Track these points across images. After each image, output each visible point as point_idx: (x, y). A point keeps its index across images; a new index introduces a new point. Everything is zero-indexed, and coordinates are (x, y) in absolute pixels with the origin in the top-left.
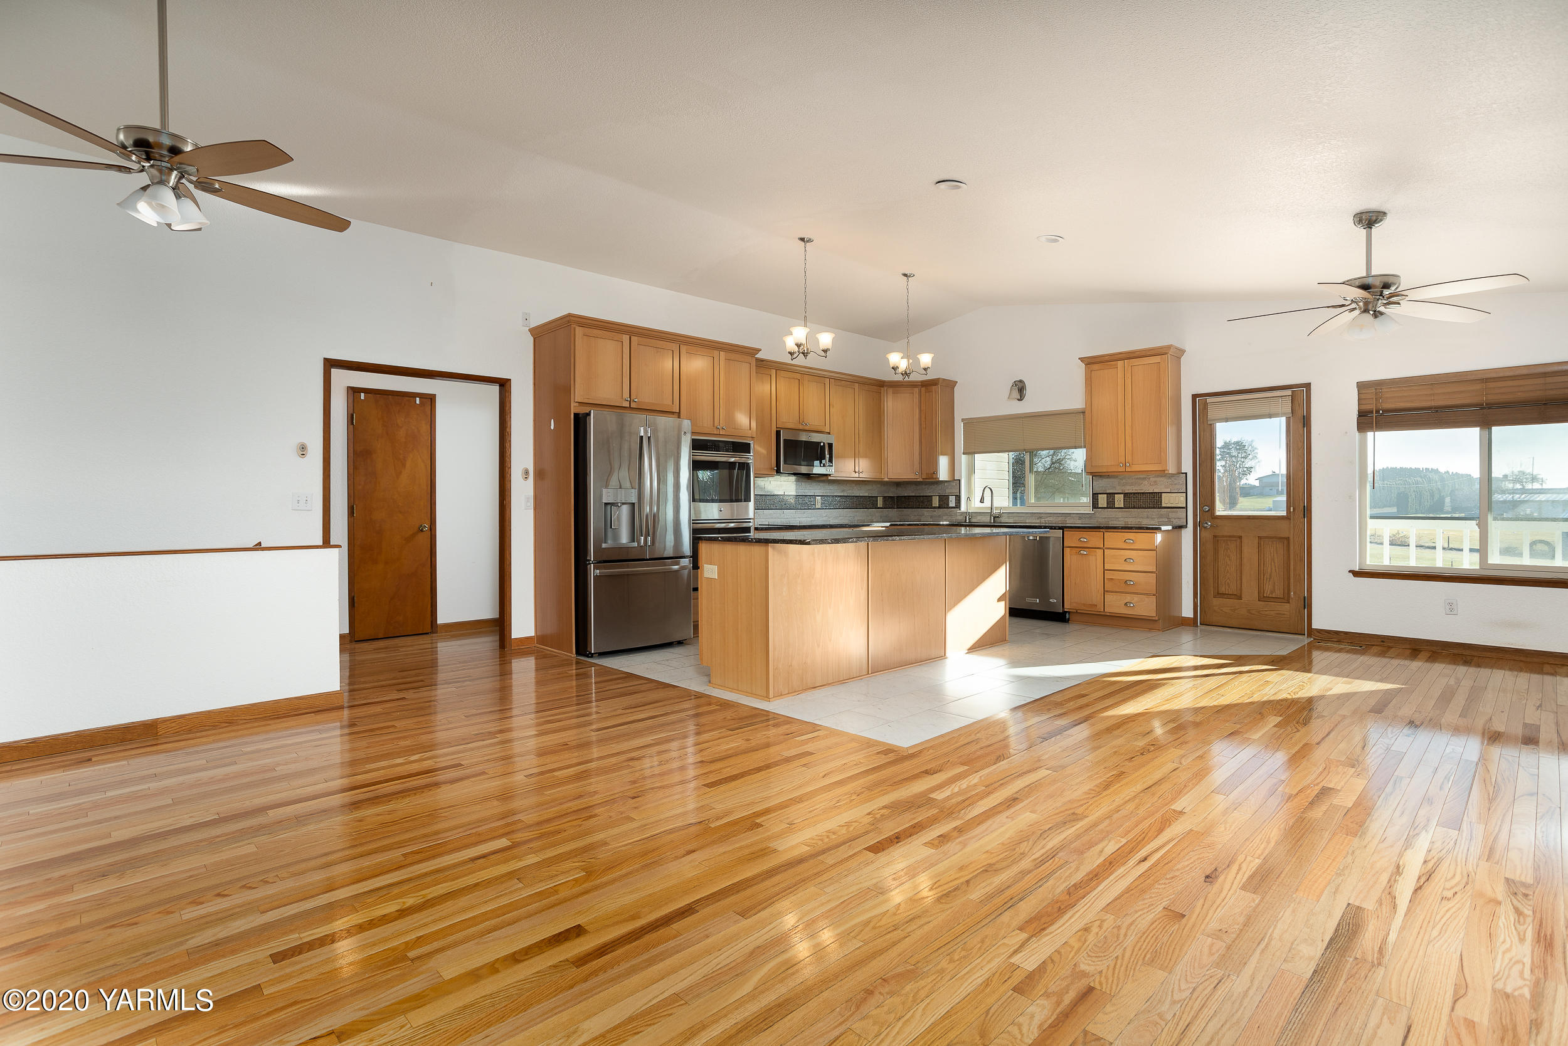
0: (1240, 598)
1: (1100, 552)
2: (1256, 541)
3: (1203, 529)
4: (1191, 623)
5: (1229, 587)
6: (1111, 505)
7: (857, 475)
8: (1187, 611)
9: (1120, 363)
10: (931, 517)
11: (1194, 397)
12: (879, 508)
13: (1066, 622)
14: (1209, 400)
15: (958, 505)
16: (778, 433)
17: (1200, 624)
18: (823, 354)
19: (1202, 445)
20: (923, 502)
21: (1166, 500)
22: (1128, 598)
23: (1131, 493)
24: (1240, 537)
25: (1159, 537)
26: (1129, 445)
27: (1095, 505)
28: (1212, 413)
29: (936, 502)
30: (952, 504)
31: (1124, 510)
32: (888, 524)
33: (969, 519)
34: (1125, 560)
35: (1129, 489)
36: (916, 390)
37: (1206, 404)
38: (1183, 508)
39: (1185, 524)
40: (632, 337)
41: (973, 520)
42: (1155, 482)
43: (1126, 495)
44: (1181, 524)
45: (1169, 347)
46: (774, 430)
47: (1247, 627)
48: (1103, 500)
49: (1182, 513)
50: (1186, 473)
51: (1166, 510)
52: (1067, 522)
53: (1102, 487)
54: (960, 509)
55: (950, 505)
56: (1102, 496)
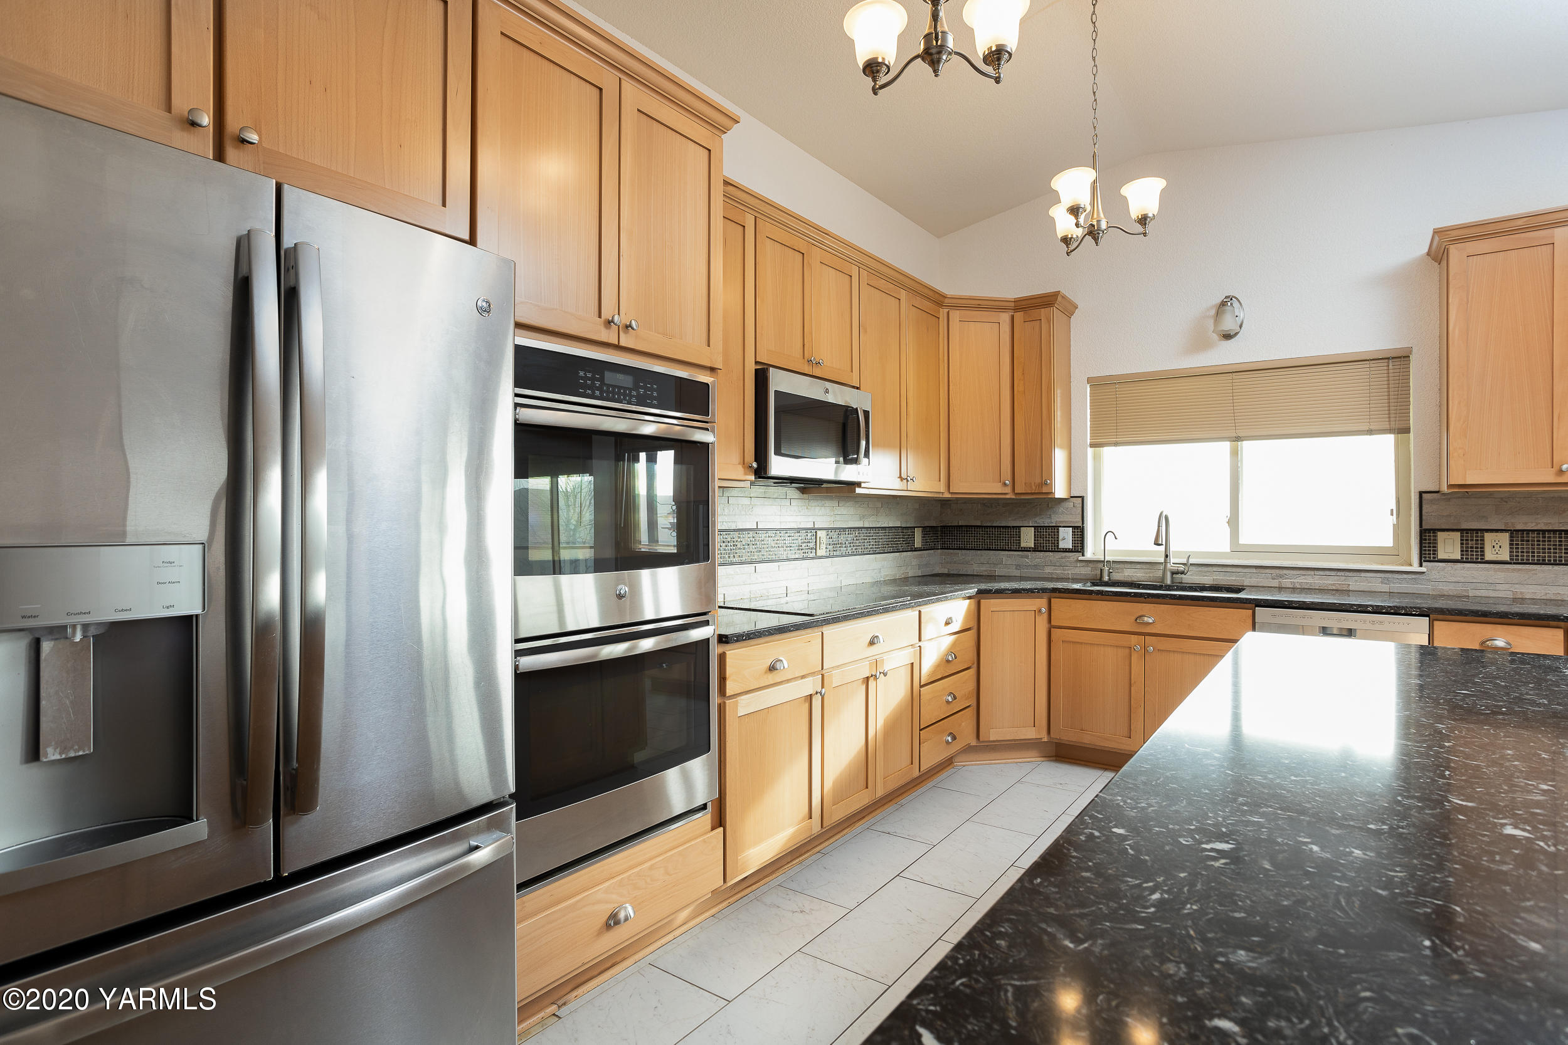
6: (1473, 555)
7: (904, 485)
9: (1560, 233)
10: (1018, 567)
12: (916, 550)
15: (1079, 547)
16: (761, 377)
20: (1006, 539)
23: (1534, 531)
27: (1426, 553)
29: (1028, 538)
30: (1066, 543)
31: (1509, 567)
33: (1108, 573)
35: (1527, 523)
43: (1518, 534)
46: (751, 368)
48: (1449, 545)
52: (1351, 588)
53: (1450, 516)
54: (1083, 555)
55: (1062, 545)
56: (1449, 535)
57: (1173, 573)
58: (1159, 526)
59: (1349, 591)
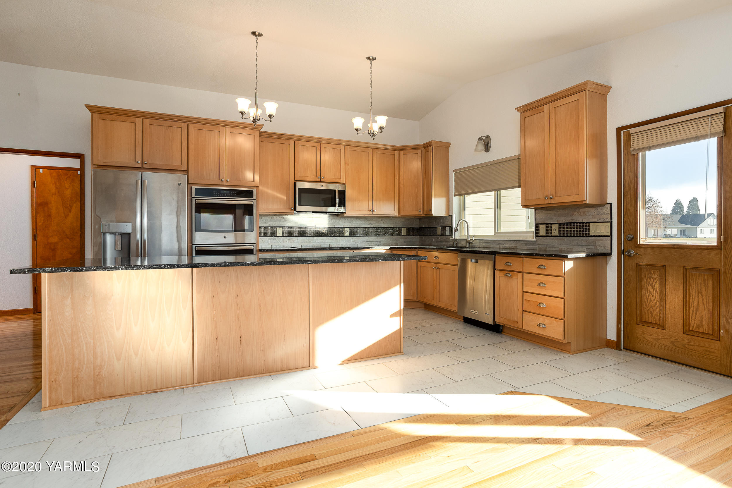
0: (664, 328)
1: (520, 275)
2: (681, 271)
3: (627, 258)
4: (615, 346)
5: (652, 316)
6: (549, 234)
7: (371, 213)
8: (611, 334)
9: (546, 107)
10: (437, 242)
11: (619, 130)
12: (403, 236)
13: (499, 333)
14: (632, 130)
15: (451, 235)
16: (295, 184)
17: (624, 348)
18: (269, 119)
19: (626, 173)
20: (432, 232)
21: (594, 229)
22: (541, 319)
23: (565, 223)
24: (664, 267)
25: (568, 265)
26: (553, 179)
27: (537, 233)
28: (635, 144)
29: (439, 232)
30: (448, 233)
31: (558, 238)
32: (389, 247)
33: (456, 244)
34: (539, 284)
35: (563, 220)
36: (420, 151)
37: (629, 136)
38: (608, 236)
39: (610, 252)
40: (144, 120)
41: (459, 245)
42: (584, 212)
43: (561, 225)
44: (606, 252)
45: (586, 83)
46: (292, 182)
47: (671, 359)
48: (543, 230)
49: (607, 241)
50: (611, 204)
51: (593, 238)
52: (517, 248)
53: (542, 218)
54: (452, 237)
55: (447, 234)
56: (542, 226)
57: (469, 243)
58: (458, 225)
59: (517, 249)
